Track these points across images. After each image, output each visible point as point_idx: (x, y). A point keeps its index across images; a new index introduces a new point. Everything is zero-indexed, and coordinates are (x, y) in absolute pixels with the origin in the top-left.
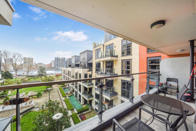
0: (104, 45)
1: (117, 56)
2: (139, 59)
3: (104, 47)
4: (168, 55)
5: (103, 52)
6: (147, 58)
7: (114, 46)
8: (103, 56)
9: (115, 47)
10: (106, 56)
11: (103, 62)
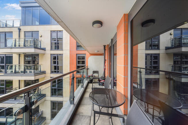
0: (20, 30)
1: (44, 49)
2: (69, 54)
3: (19, 32)
4: (90, 54)
5: (17, 40)
6: (76, 54)
7: (40, 35)
8: (17, 46)
9: (41, 37)
10: (24, 46)
11: (19, 55)
